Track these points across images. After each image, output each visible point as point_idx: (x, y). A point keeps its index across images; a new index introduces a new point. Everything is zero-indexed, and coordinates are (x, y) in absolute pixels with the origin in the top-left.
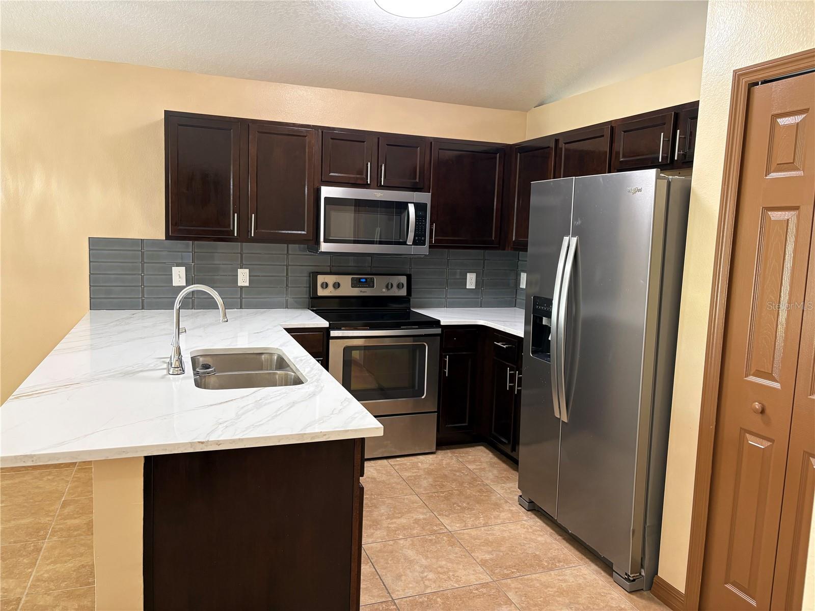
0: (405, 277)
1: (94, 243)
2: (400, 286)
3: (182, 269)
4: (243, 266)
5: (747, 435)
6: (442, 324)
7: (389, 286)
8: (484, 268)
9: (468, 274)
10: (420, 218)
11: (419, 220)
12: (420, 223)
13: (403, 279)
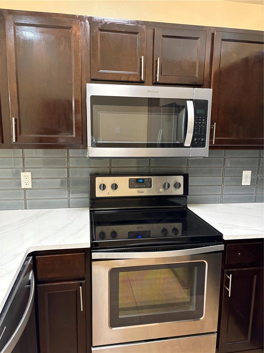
0: (182, 177)
2: (177, 185)
4: (26, 169)
7: (166, 186)
8: (259, 165)
9: (244, 171)
10: (200, 117)
11: (198, 119)
12: (200, 123)
13: (180, 179)
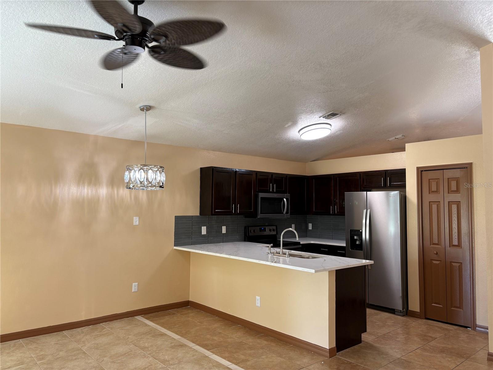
0: (275, 227)
1: (177, 218)
2: (274, 230)
3: (205, 227)
4: (224, 225)
5: (433, 261)
6: (301, 243)
7: (271, 231)
9: (292, 225)
13: (275, 228)
